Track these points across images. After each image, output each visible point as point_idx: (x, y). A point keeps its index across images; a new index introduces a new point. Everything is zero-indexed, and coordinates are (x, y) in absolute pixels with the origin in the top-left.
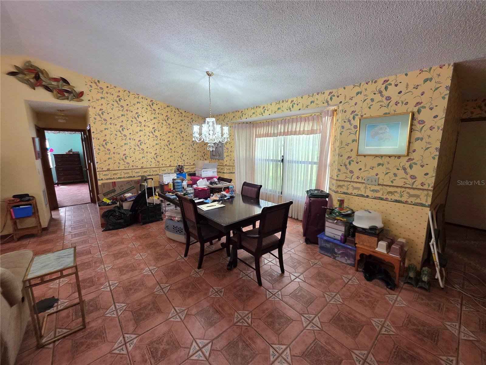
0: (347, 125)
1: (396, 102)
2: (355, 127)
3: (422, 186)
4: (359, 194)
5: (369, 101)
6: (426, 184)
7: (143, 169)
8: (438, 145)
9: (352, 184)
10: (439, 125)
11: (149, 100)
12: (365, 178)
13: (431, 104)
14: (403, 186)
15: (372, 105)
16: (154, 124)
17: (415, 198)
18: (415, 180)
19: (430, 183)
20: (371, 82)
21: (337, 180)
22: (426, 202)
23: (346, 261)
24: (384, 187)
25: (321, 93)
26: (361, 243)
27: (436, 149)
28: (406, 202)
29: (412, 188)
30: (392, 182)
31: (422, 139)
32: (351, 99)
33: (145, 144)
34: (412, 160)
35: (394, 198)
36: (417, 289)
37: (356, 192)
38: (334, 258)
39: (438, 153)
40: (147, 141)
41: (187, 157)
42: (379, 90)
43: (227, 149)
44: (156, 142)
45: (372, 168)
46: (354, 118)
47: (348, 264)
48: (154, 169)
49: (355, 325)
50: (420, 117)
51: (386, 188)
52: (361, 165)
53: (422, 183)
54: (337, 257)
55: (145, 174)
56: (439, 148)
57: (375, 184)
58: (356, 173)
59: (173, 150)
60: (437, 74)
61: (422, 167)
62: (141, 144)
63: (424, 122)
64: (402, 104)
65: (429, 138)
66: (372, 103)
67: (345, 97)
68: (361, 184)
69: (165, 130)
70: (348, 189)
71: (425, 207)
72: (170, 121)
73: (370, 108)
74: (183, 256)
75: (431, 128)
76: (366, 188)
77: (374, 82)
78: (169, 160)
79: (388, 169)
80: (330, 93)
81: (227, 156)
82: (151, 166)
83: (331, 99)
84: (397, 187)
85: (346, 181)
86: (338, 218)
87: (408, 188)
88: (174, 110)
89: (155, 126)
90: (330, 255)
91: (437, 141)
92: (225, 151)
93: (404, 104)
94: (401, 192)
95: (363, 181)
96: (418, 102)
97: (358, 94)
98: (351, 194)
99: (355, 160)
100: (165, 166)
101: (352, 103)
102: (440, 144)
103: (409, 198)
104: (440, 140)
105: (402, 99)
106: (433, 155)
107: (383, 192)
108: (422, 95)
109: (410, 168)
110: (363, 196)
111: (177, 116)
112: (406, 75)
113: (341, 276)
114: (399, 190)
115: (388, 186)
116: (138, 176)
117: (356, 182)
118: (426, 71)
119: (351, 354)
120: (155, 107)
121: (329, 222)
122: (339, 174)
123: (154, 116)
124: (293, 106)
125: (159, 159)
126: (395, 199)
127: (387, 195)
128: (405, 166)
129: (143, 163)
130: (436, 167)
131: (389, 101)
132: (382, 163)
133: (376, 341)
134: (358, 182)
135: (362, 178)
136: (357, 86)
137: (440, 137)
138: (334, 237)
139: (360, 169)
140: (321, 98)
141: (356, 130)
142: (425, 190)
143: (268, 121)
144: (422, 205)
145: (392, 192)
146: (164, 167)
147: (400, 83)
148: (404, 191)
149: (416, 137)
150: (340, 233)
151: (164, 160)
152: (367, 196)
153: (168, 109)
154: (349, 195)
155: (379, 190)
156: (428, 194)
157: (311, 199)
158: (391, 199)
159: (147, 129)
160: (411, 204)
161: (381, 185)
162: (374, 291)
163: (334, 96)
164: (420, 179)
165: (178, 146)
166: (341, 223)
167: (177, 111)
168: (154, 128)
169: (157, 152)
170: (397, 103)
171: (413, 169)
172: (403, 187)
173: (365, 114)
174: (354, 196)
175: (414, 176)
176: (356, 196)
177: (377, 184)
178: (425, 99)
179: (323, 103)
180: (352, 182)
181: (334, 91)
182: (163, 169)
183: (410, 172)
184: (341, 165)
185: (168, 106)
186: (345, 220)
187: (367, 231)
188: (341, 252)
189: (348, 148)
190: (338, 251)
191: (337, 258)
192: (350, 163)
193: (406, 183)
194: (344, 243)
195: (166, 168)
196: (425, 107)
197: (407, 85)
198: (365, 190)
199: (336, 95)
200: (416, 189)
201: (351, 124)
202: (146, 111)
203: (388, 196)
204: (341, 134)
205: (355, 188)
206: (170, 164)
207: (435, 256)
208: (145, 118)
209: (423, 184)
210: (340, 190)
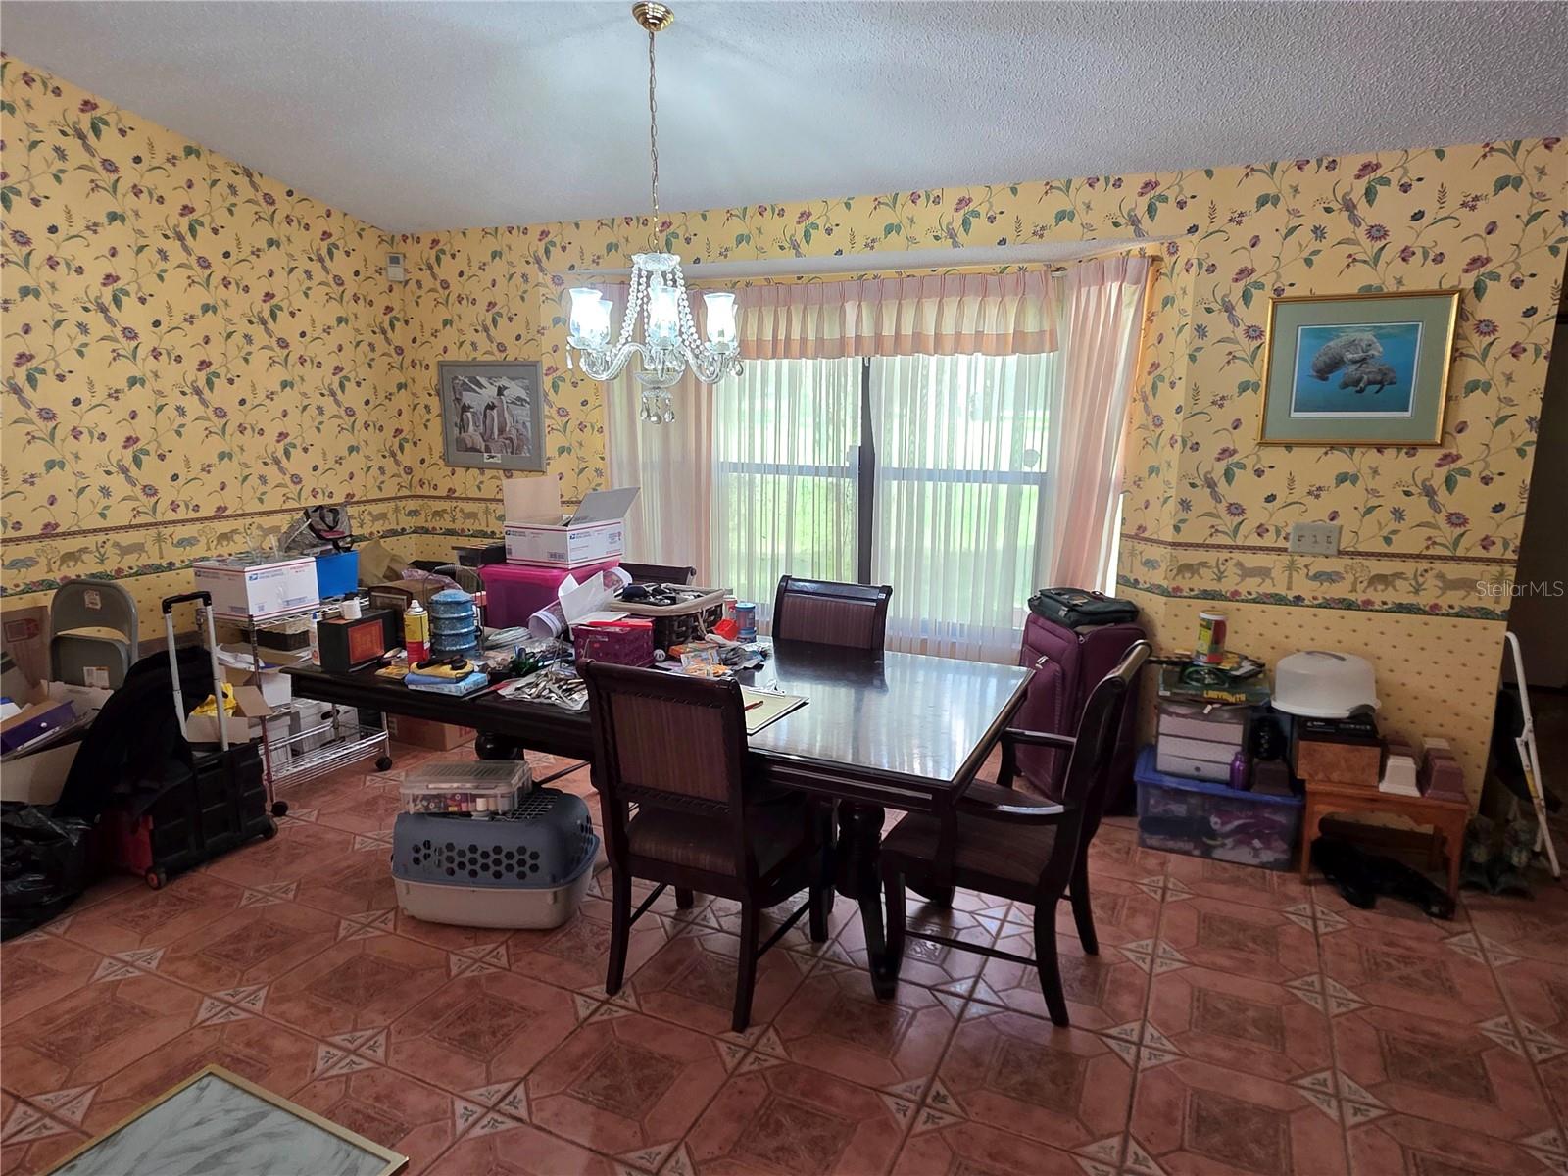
0: (1219, 323)
1: (1403, 251)
2: (1253, 333)
3: (1484, 547)
4: (1266, 595)
5: (1305, 235)
6: (1496, 540)
7: (58, 543)
8: (1535, 408)
9: (1237, 555)
10: (1541, 341)
11: (72, 99)
12: (1289, 530)
13: (1518, 267)
14: (1425, 552)
15: (1316, 252)
16: (113, 253)
17: (1462, 593)
18: (1463, 529)
19: (1508, 537)
20: (1313, 162)
21: (1174, 545)
22: (1497, 601)
23: (1256, 856)
24: (1359, 559)
25: (1107, 180)
26: (1320, 776)
27: (1530, 421)
28: (1434, 610)
29: (1453, 558)
30: (1387, 540)
31: (1486, 387)
32: (1237, 219)
33: (61, 378)
34: (1454, 461)
35: (1392, 597)
36: (1499, 900)
37: (1253, 585)
38: (1207, 853)
39: (1533, 437)
40: (69, 361)
41: (314, 456)
42: (1343, 197)
43: (563, 412)
44: (126, 369)
45: (1316, 492)
46: (1246, 297)
47: (1263, 866)
48: (127, 539)
49: (1457, 1061)
50: (1484, 310)
51: (1366, 563)
52: (1274, 482)
53: (1486, 538)
54: (1215, 847)
55: (73, 571)
56: (1539, 417)
57: (1328, 552)
58: (1256, 514)
59: (235, 417)
60: (1535, 167)
61: (1486, 484)
62: (32, 380)
63: (1495, 329)
64: (1425, 258)
65: (1507, 385)
66: (1317, 245)
67: (1213, 209)
68: (1274, 556)
69: (178, 293)
70: (1219, 579)
71: (1494, 619)
72: (204, 244)
73: (1309, 262)
74: (600, 991)
75: (1517, 351)
76: (1291, 567)
77: (1325, 163)
78: (212, 481)
79: (1374, 492)
80: (1149, 186)
81: (562, 450)
82: (103, 516)
83: (1151, 210)
84: (1404, 557)
85: (1214, 546)
86: (1213, 694)
87: (1439, 557)
88: (226, 176)
89: (122, 266)
90: (1189, 846)
91: (1533, 394)
92: (547, 422)
93: (1429, 260)
94: (1415, 576)
95: (1281, 543)
96: (1476, 255)
97: (1263, 201)
98: (1234, 596)
99: (1249, 462)
100: (193, 515)
101: (1242, 234)
102: (1540, 403)
103: (1443, 593)
104: (1542, 390)
105: (1426, 241)
106: (1519, 443)
107: (1356, 579)
108: (1489, 233)
109: (1448, 489)
110: (1279, 600)
111: (245, 212)
112: (1440, 154)
113: (1280, 912)
114: (1409, 567)
115: (1372, 554)
116: (30, 588)
117: (1254, 549)
118: (1503, 151)
119: (1525, 1152)
120: (109, 144)
121: (1178, 715)
122: (1183, 521)
123: (105, 203)
124: (966, 224)
125: (152, 472)
126: (1397, 601)
127: (1370, 590)
128: (1432, 482)
129: (52, 501)
130: (1528, 481)
131: (1380, 244)
132: (1352, 471)
133: (1548, 1091)
134: (1261, 548)
135: (1278, 532)
136: (1262, 171)
137: (1541, 382)
138: (1195, 774)
139: (1271, 498)
140: (1106, 200)
141: (1256, 343)
142: (1494, 560)
143: (776, 279)
144: (1485, 614)
145: (1385, 576)
146: (183, 522)
147: (1420, 180)
148: (1426, 571)
149: (1466, 381)
150: (1227, 755)
151: (182, 481)
152: (1298, 600)
153: (191, 168)
154: (1227, 599)
155: (1341, 571)
156: (1502, 574)
157: (1079, 629)
158: (1384, 603)
159: (71, 288)
160: (1448, 615)
161: (1347, 553)
162: (1410, 938)
163: (1164, 199)
164: (1481, 523)
165: (261, 395)
166: (1227, 711)
167: (241, 182)
168: (110, 279)
169: (142, 428)
170: (1406, 255)
171: (1456, 490)
172: (1425, 557)
173: (1292, 285)
174: (1247, 601)
175: (1458, 515)
176: (1255, 601)
177: (1333, 550)
178: (1497, 250)
179: (1116, 225)
180: (1237, 547)
181: (1165, 180)
182: (182, 532)
183: (1450, 502)
184: (1193, 485)
185: (189, 151)
186: (1243, 697)
187: (1341, 726)
188: (1237, 823)
189: (1223, 417)
190: (1223, 824)
191: (1218, 853)
192: (1229, 476)
193: (1434, 543)
194: (1247, 787)
195: (198, 526)
196: (1499, 276)
197: (1443, 192)
198: (1290, 577)
199: (1171, 195)
200: (1467, 559)
201: (1234, 321)
202: (59, 164)
203: (1371, 594)
204: (1192, 358)
205: (1246, 573)
206: (217, 500)
207: (1533, 779)
208: (51, 213)
209: (1487, 542)
210: (1186, 583)
